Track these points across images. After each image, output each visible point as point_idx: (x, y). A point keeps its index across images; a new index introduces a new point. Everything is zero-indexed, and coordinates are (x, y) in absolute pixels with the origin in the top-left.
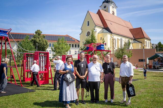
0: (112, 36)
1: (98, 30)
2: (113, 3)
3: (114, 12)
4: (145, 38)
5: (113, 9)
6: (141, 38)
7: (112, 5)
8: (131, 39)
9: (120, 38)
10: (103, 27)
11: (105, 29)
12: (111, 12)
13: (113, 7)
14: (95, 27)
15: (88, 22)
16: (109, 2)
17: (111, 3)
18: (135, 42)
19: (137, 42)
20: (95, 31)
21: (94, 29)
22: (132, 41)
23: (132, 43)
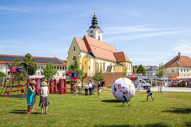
0: (95, 60)
1: (83, 55)
3: (99, 37)
4: (126, 61)
6: (122, 62)
7: (98, 30)
8: (114, 62)
9: (102, 62)
11: (89, 53)
12: (97, 38)
13: (99, 32)
14: (80, 52)
15: (75, 47)
16: (96, 28)
17: (97, 29)
18: (117, 65)
19: (119, 65)
20: (80, 56)
21: (79, 54)
22: (115, 64)
23: (114, 66)
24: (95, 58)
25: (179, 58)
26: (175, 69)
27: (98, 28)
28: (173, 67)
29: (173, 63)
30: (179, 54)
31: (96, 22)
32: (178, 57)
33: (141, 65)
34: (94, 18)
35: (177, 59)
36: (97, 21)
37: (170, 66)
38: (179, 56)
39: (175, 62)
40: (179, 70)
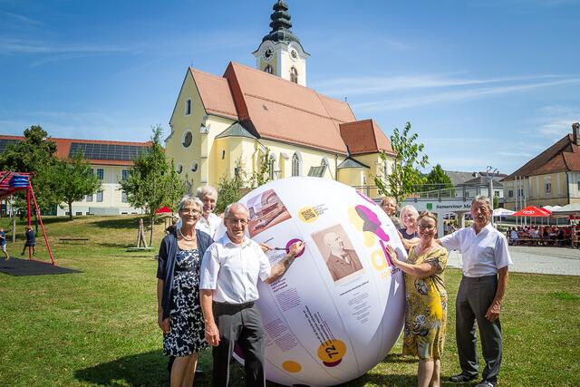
0: (259, 147)
1: (216, 127)
2: (292, 43)
3: (295, 70)
4: (378, 152)
5: (295, 59)
6: (365, 154)
7: (290, 48)
8: (336, 155)
9: (290, 152)
10: (237, 118)
11: (240, 123)
12: (285, 74)
13: (294, 56)
14: (206, 118)
15: (189, 102)
16: (282, 39)
17: (286, 42)
18: (347, 166)
19: (354, 164)
20: (203, 130)
21: (203, 125)
22: (339, 162)
23: (338, 170)
24: (259, 137)
25: (575, 143)
26: (558, 179)
27: (291, 39)
28: (551, 172)
29: (551, 159)
30: (576, 127)
31: (284, 20)
32: (572, 138)
33: (438, 167)
34: (277, 7)
35: (566, 147)
36: (288, 19)
37: (541, 169)
38: (575, 136)
39: (559, 158)
40: (570, 185)
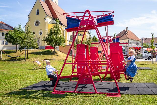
0: (62, 28)
3: (56, 3)
10: (53, 17)
15: (38, 10)
19: (79, 35)
20: (46, 21)
21: (45, 19)
24: (62, 24)
25: (127, 32)
26: (126, 41)
28: (124, 39)
30: (127, 28)
38: (127, 30)
39: (125, 36)
